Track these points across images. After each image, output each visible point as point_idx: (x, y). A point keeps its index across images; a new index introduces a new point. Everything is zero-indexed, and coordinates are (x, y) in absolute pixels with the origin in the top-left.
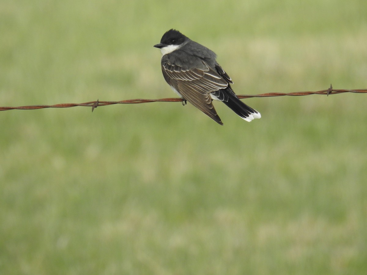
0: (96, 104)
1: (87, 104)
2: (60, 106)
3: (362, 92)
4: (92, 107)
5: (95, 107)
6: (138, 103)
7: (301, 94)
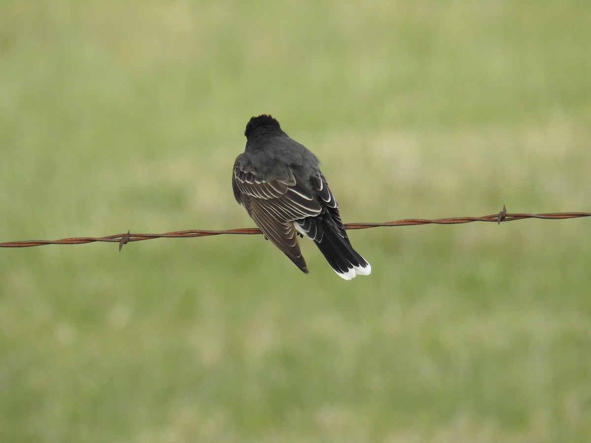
0: (126, 239)
1: (111, 239)
2: (68, 242)
3: (554, 217)
4: (119, 243)
5: (124, 243)
6: (193, 236)
7: (455, 221)
